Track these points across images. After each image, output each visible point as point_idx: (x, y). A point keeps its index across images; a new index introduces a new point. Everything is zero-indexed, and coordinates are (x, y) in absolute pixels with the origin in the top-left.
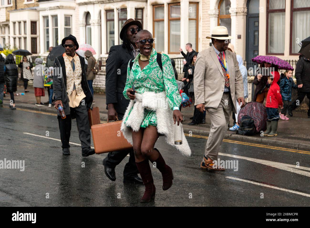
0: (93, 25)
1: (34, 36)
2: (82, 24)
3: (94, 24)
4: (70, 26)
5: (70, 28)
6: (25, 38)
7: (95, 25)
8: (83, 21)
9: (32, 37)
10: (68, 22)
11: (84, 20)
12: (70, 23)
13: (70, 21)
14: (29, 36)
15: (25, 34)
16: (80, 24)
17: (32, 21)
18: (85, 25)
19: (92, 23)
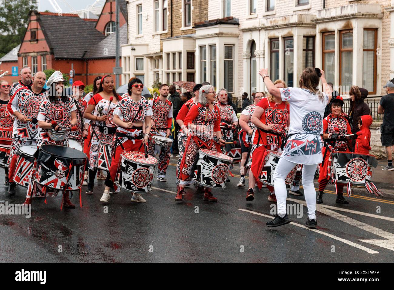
0: (258, 57)
1: (191, 71)
2: (246, 56)
3: (259, 55)
4: (232, 59)
5: (232, 61)
6: (180, 74)
7: (260, 57)
8: (247, 52)
9: (188, 72)
10: (230, 53)
11: (249, 50)
12: (232, 54)
13: (232, 52)
14: (184, 71)
15: (180, 68)
16: (243, 56)
17: (188, 51)
18: (249, 57)
19: (258, 54)
